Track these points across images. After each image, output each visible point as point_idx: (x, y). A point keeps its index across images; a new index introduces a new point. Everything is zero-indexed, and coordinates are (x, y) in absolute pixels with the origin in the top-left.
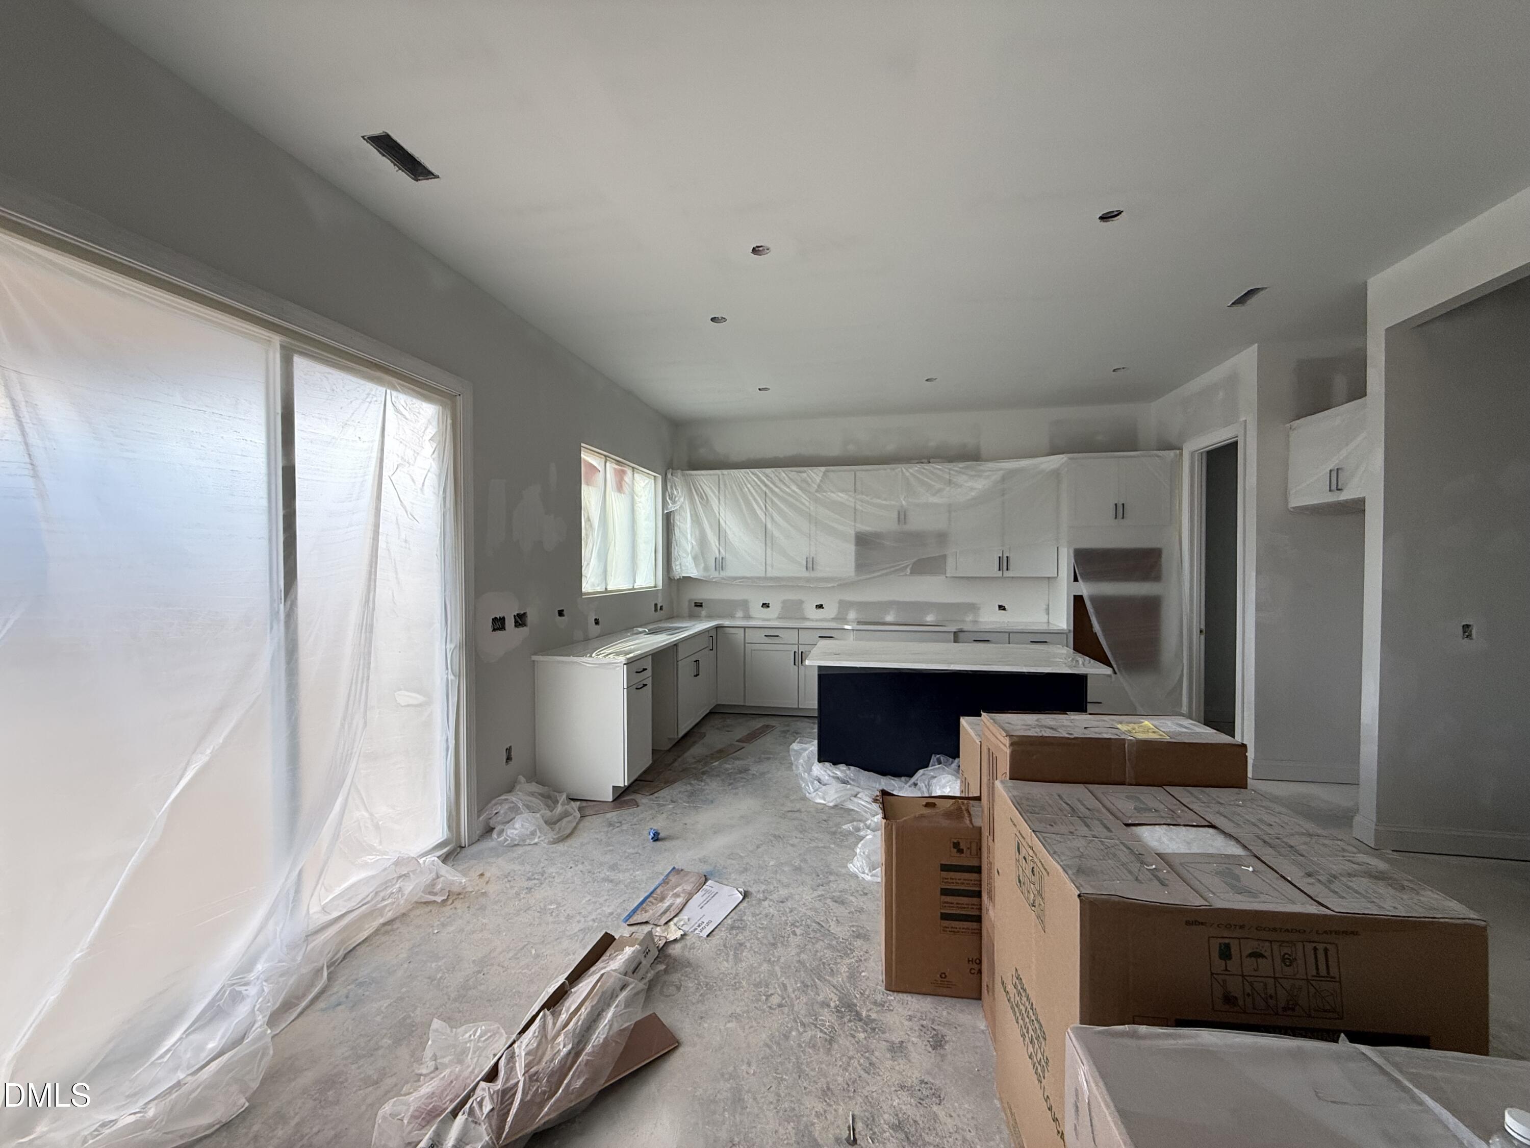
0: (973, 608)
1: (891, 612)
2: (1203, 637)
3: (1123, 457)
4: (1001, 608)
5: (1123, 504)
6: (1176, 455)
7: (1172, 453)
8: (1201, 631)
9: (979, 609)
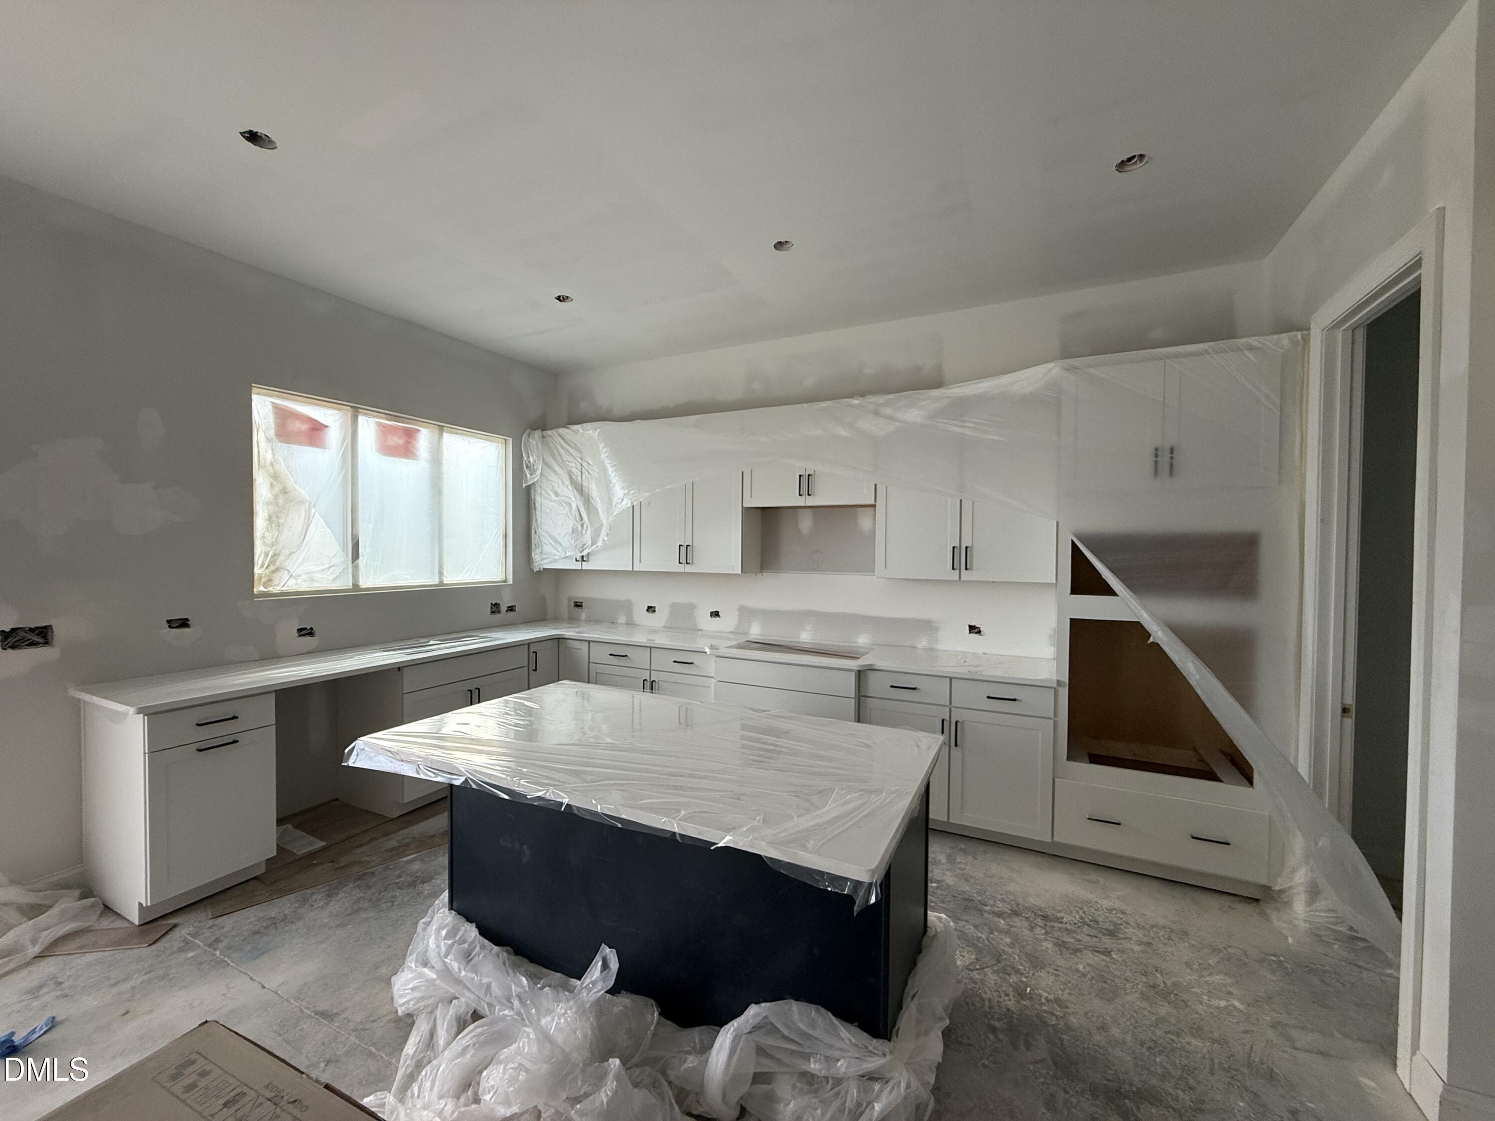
0: (928, 627)
1: (808, 628)
2: (1349, 723)
3: (1176, 356)
4: (973, 629)
5: (1172, 450)
6: (1294, 342)
7: (1285, 339)
8: (1345, 710)
9: (937, 629)
